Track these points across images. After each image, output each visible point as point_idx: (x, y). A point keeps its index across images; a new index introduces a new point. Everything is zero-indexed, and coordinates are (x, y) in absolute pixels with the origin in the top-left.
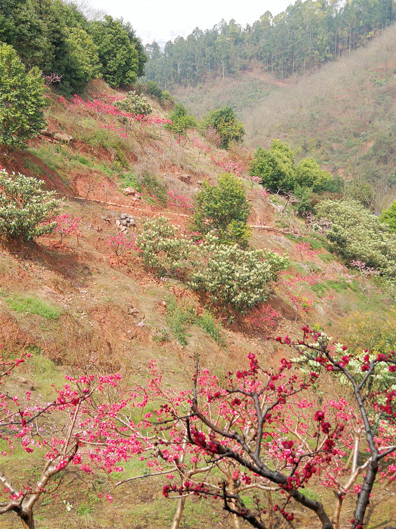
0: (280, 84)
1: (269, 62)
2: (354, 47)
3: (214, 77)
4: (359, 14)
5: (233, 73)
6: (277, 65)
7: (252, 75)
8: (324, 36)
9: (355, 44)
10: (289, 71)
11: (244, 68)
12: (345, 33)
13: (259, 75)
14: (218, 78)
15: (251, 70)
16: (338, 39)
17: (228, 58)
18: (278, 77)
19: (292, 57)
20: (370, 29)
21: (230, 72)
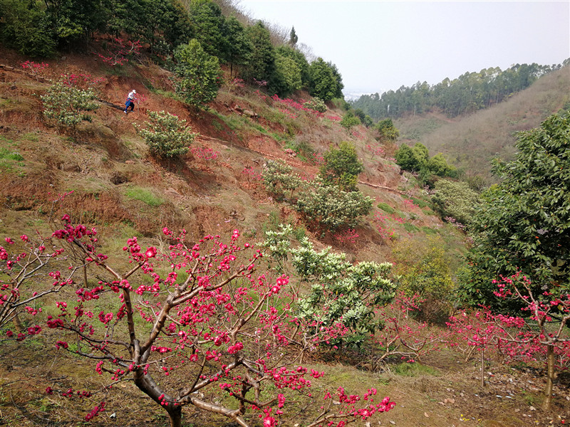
0: (449, 121)
1: (444, 108)
2: (500, 101)
3: (409, 115)
4: (505, 81)
5: (421, 113)
6: (449, 109)
7: (432, 115)
8: (480, 94)
9: (500, 99)
10: (456, 114)
11: (428, 111)
12: (495, 93)
13: (436, 115)
14: (411, 116)
15: (432, 112)
16: (490, 97)
17: (418, 104)
18: (448, 117)
19: (459, 105)
20: (512, 91)
21: (419, 112)
